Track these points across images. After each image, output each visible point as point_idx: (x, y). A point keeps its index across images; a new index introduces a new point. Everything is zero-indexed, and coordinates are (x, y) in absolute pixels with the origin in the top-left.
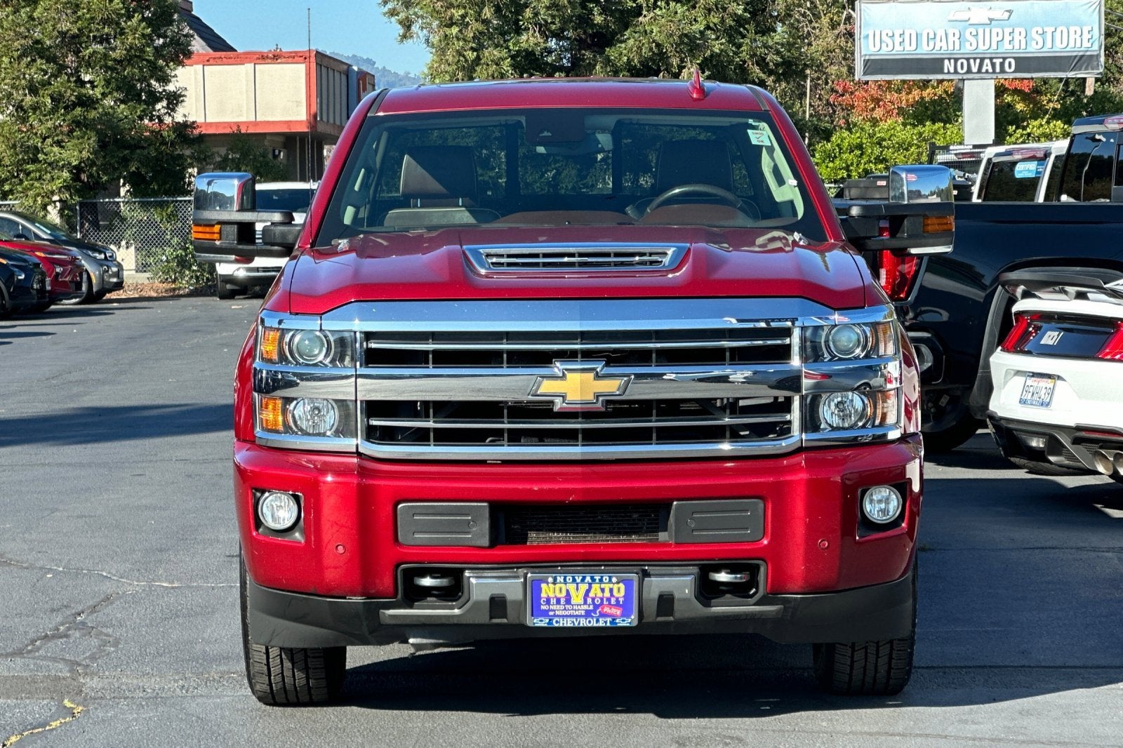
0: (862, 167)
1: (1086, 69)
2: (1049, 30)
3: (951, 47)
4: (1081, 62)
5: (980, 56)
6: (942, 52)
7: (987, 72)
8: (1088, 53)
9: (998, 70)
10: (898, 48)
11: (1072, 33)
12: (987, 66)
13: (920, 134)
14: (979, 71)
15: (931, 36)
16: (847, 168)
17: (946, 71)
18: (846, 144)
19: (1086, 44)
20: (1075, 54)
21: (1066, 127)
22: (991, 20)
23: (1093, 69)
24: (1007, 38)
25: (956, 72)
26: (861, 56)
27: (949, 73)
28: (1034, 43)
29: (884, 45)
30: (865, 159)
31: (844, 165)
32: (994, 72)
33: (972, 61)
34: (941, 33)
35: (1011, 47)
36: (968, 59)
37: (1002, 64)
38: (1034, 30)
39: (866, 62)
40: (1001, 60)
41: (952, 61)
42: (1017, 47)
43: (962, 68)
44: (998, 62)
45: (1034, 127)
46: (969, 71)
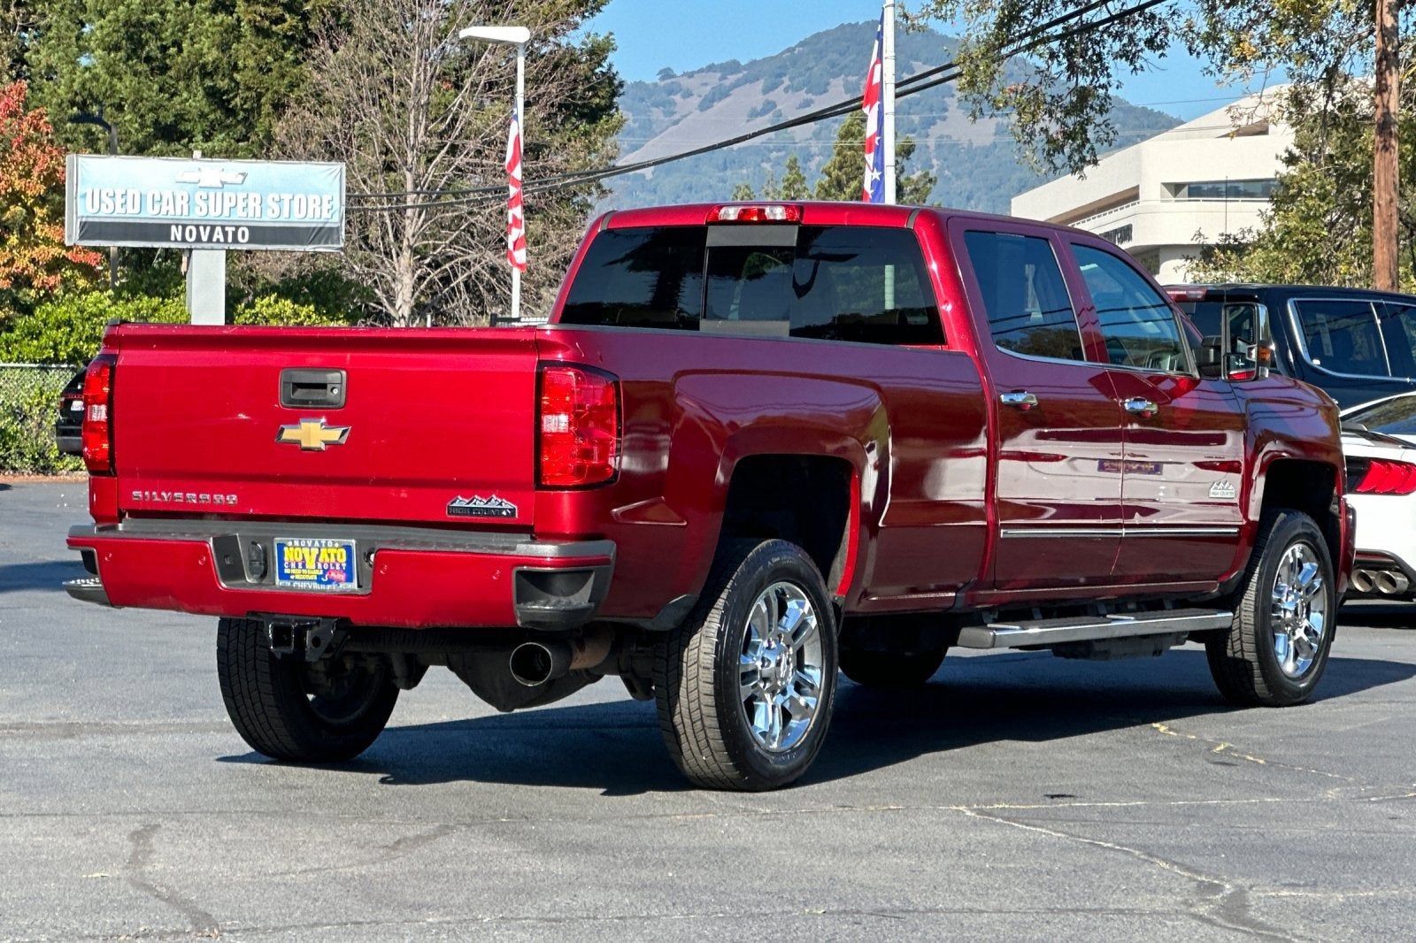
0: (72, 345)
1: (326, 242)
2: (286, 197)
3: (178, 212)
4: (319, 235)
5: (211, 223)
6: (169, 216)
7: (218, 241)
8: (328, 225)
9: (230, 239)
10: (119, 210)
11: (311, 202)
12: (218, 235)
13: (138, 310)
14: (210, 240)
15: (157, 198)
16: (55, 348)
17: (173, 238)
18: (52, 320)
19: (326, 215)
20: (314, 225)
21: (296, 306)
22: (223, 183)
23: (332, 243)
24: (241, 204)
25: (184, 240)
26: (77, 218)
27: (176, 240)
28: (270, 211)
29: (103, 206)
30: (75, 336)
31: (51, 343)
32: (226, 241)
33: (201, 228)
34: (167, 195)
35: (244, 214)
36: (197, 227)
37: (235, 234)
38: (271, 196)
39: (83, 225)
40: (234, 229)
41: (180, 227)
42: (251, 214)
43: (191, 236)
44: (230, 230)
45: (262, 306)
46: (199, 239)
